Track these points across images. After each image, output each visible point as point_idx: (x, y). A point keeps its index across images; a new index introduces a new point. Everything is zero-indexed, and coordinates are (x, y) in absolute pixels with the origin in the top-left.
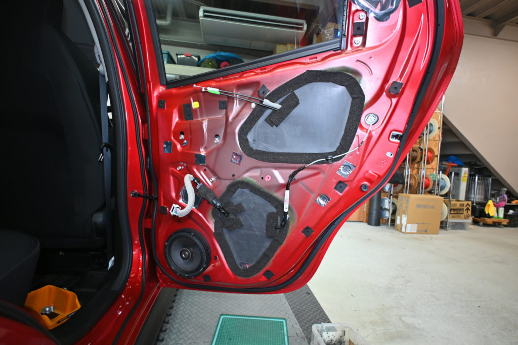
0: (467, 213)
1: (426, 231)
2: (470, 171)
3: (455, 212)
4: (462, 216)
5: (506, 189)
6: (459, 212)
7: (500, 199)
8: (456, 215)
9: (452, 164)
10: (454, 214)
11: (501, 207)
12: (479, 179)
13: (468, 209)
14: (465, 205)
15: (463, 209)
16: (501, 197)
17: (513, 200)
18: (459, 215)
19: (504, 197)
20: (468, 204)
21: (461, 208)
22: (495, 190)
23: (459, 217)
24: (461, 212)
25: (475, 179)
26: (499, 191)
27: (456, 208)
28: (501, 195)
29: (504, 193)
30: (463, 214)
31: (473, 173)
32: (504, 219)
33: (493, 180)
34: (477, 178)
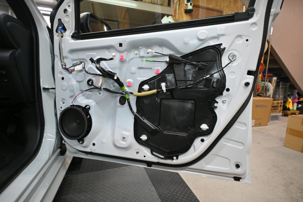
0: (280, 108)
1: (260, 124)
2: (277, 79)
3: (274, 108)
4: (278, 111)
5: (297, 91)
6: (276, 108)
7: (293, 97)
8: (274, 110)
9: (270, 75)
10: (273, 110)
11: (295, 103)
12: (282, 85)
13: (281, 106)
14: (280, 103)
15: (278, 106)
16: (294, 96)
17: (301, 98)
18: (276, 110)
19: (296, 96)
20: (281, 102)
21: (277, 105)
22: (290, 92)
23: (276, 112)
24: (277, 108)
25: (280, 85)
26: (292, 92)
27: (274, 105)
28: (294, 95)
29: (296, 93)
30: (278, 109)
31: (278, 81)
32: (297, 111)
33: (290, 85)
34: (281, 84)
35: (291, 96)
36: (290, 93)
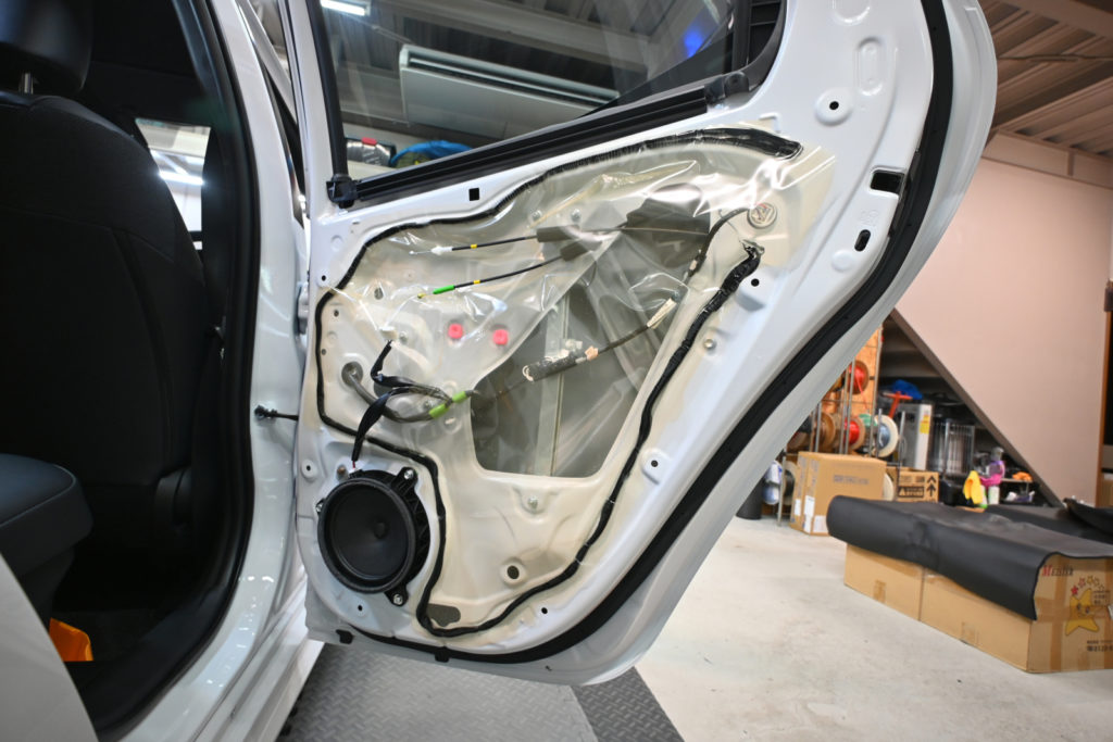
0: (931, 495)
2: (935, 411)
3: (908, 493)
5: (1001, 450)
6: (915, 494)
7: (991, 469)
9: (902, 397)
10: (907, 497)
11: (993, 485)
12: (951, 428)
13: (931, 488)
14: (926, 480)
15: (923, 487)
16: (995, 465)
17: (1015, 472)
18: (916, 499)
19: (998, 466)
20: (932, 478)
21: (920, 484)
22: (981, 452)
24: (918, 494)
25: (944, 428)
26: (990, 453)
27: (910, 484)
28: (993, 462)
29: (999, 457)
30: (923, 497)
31: (940, 416)
33: (977, 431)
34: (947, 425)
35: (987, 463)
36: (983, 454)
